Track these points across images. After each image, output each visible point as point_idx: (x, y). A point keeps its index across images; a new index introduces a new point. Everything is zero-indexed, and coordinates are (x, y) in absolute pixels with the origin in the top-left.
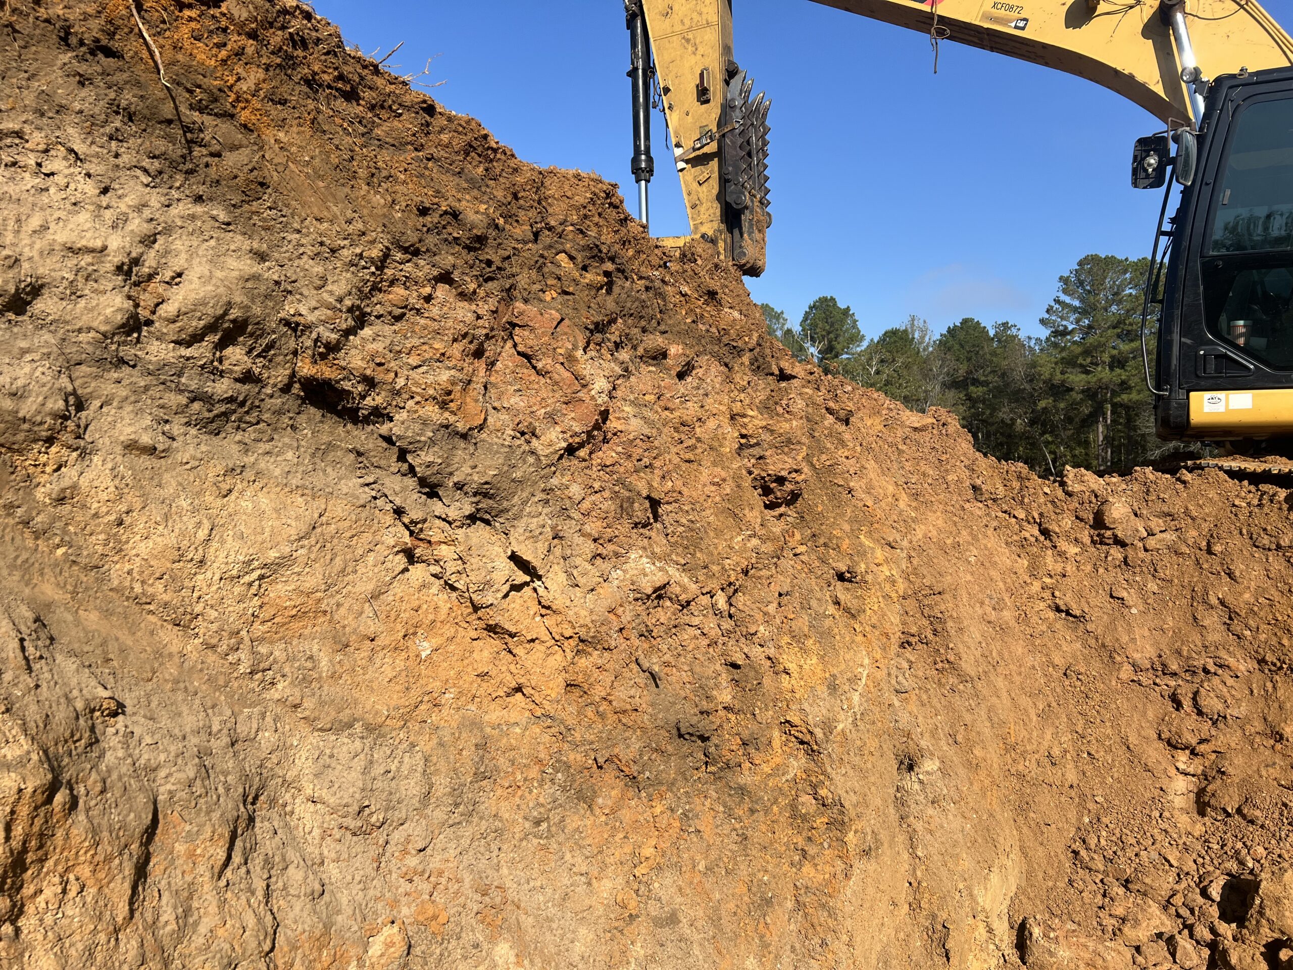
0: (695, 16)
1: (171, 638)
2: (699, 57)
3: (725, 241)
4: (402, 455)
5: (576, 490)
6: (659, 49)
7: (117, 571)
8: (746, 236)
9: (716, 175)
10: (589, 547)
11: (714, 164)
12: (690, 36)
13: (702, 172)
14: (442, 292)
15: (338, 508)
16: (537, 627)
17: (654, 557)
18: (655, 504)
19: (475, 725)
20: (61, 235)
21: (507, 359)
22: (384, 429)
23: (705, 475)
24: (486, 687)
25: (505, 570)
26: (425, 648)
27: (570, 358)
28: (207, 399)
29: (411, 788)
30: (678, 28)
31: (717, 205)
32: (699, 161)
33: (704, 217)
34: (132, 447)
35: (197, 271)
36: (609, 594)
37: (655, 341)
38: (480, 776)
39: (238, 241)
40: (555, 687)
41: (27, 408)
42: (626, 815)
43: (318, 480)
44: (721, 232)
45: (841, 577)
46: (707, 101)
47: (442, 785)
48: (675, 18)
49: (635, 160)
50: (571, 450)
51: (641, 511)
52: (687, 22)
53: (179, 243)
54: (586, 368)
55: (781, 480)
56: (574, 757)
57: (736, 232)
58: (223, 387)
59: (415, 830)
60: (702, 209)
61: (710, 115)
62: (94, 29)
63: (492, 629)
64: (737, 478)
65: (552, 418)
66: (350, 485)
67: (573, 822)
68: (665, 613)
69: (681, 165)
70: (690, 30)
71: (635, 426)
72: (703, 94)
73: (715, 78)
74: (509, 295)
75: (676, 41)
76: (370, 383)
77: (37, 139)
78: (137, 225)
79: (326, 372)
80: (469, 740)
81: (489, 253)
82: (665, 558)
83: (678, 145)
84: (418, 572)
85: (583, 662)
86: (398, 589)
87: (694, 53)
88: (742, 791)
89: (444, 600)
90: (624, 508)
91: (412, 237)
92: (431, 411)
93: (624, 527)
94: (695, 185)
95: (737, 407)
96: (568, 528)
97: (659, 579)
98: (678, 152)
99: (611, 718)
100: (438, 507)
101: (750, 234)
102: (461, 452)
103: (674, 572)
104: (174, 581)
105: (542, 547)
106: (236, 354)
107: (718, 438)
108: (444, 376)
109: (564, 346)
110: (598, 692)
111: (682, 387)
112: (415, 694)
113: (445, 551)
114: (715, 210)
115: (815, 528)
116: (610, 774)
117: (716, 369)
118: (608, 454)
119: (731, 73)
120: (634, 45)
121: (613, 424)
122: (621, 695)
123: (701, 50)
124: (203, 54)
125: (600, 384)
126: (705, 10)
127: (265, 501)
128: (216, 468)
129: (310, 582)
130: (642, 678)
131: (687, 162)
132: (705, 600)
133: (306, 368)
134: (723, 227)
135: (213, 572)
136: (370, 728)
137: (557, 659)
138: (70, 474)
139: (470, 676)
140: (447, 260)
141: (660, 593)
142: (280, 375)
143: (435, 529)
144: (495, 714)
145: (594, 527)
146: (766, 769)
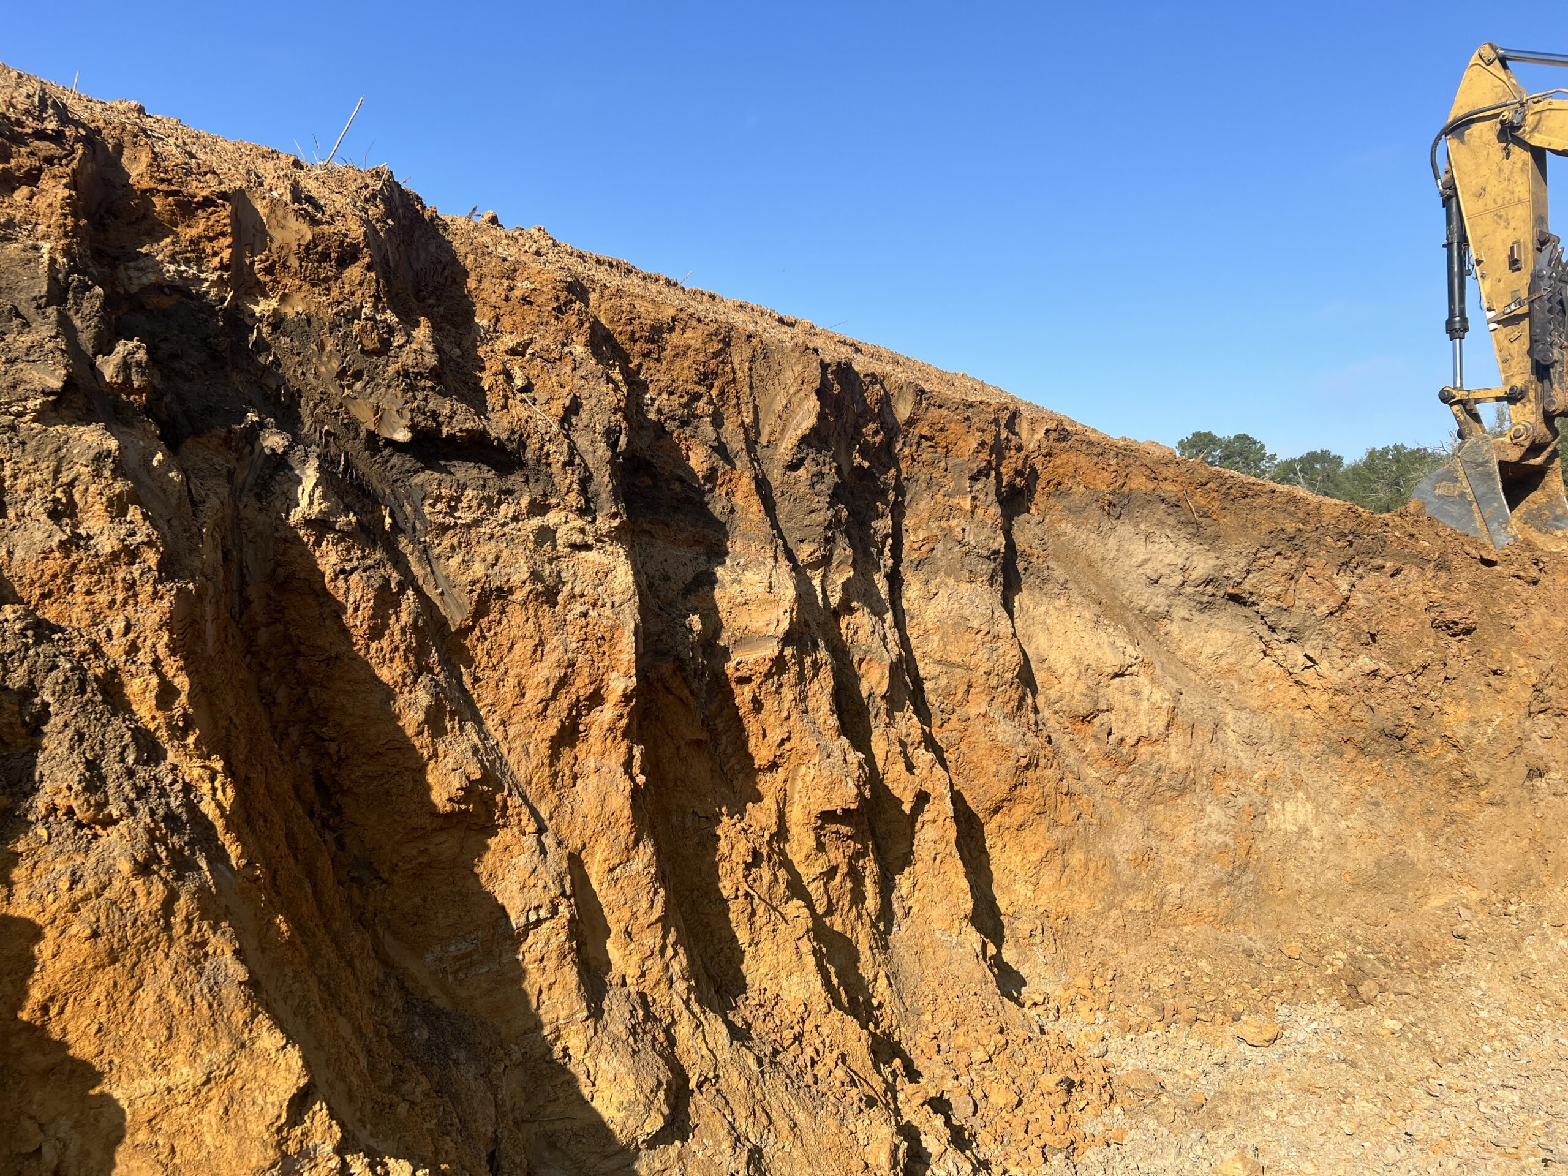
0: (1508, 196)
1: (1192, 675)
2: (1511, 230)
3: (1536, 391)
4: (1262, 618)
5: (1334, 630)
6: (1471, 226)
7: (1179, 654)
8: (1556, 386)
9: (1527, 333)
10: (1340, 653)
11: (1525, 323)
12: (1503, 212)
13: (1514, 331)
14: (1278, 559)
15: (1241, 636)
16: (1317, 684)
17: (1371, 658)
18: (1373, 636)
19: (1290, 717)
20: (1166, 561)
21: (1303, 578)
22: (1256, 608)
23: (1403, 622)
24: (1294, 704)
25: (1302, 660)
26: (1271, 687)
27: (1331, 578)
28: (1201, 603)
29: (1266, 733)
30: (1491, 206)
31: (1528, 359)
32: (1510, 321)
33: (1514, 370)
34: (1183, 619)
35: (1201, 565)
36: (1348, 672)
37: (1378, 561)
38: (1292, 735)
39: (1212, 555)
40: (1324, 707)
41: (1160, 610)
42: (1358, 764)
43: (1233, 627)
44: (1531, 382)
45: (1495, 673)
46: (1519, 269)
47: (1277, 735)
48: (1488, 198)
49: (1449, 323)
50: (1331, 613)
51: (1364, 638)
52: (1499, 200)
53: (1195, 558)
54: (1338, 582)
55: (1456, 623)
56: (1334, 736)
57: (1547, 382)
58: (1205, 599)
59: (1269, 749)
60: (1513, 363)
61: (1521, 281)
62: (1173, 500)
63: (1297, 682)
64: (1422, 623)
65: (1322, 601)
66: (1244, 628)
67: (1332, 761)
68: (1378, 682)
69: (1493, 326)
70: (1503, 206)
71: (1363, 602)
72: (1514, 264)
73: (1526, 248)
74: (1305, 554)
75: (1489, 217)
76: (1251, 593)
77: (1158, 533)
78: (1185, 555)
79: (1236, 591)
80: (1288, 722)
81: (1296, 541)
82: (1379, 658)
83: (1489, 309)
84: (1268, 660)
85: (1336, 698)
86: (1260, 665)
87: (1506, 228)
88: (1420, 764)
89: (1278, 670)
90: (1356, 637)
91: (1267, 543)
92: (1273, 602)
93: (1356, 645)
94: (1506, 343)
95: (1426, 588)
96: (1330, 645)
97: (1374, 667)
98: (1490, 315)
99: (1350, 723)
100: (1275, 636)
101: (1560, 384)
102: (1285, 615)
103: (1382, 665)
104: (1193, 657)
105: (1318, 652)
106: (1209, 588)
107: (1415, 603)
108: (1278, 589)
109: (1328, 573)
110: (1344, 711)
111: (1392, 581)
112: (1267, 702)
113: (1278, 652)
114: (1528, 363)
115: (1480, 647)
116: (1350, 745)
117: (1415, 569)
118: (1349, 614)
119: (1543, 241)
120: (1449, 222)
121: (1351, 602)
122: (1355, 714)
123: (1513, 224)
124: (1203, 502)
125: (1345, 587)
126: (1516, 189)
127: (1218, 634)
128: (1203, 625)
129: (1232, 660)
130: (1365, 708)
131: (1498, 322)
132: (1399, 678)
133: (1230, 590)
134: (1533, 378)
135: (1203, 656)
136: (1252, 712)
137: (1325, 697)
138: (1169, 627)
139: (1287, 700)
140: (1279, 547)
141: (1374, 673)
142: (1222, 593)
143: (1274, 645)
144: (1298, 715)
145: (1341, 644)
146: (1433, 755)
